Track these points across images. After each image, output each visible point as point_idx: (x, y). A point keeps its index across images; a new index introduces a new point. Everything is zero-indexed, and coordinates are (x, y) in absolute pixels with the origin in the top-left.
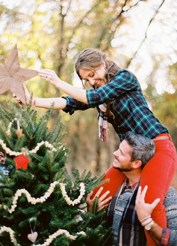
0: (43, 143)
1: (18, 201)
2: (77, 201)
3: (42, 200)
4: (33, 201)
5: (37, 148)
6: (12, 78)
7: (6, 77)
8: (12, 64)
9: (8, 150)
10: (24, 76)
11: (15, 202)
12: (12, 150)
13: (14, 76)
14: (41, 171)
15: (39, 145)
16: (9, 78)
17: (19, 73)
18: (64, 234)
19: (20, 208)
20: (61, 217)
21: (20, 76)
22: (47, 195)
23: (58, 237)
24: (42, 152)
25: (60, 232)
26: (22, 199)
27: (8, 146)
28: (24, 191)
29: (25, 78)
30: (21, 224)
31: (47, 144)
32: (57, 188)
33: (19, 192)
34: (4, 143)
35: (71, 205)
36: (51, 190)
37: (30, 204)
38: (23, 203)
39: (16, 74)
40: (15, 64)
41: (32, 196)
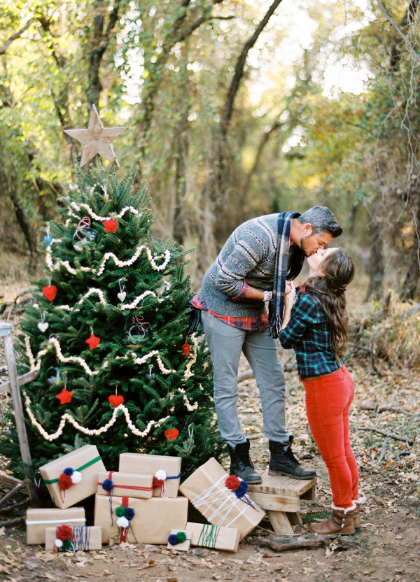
0: (127, 208)
1: (105, 264)
2: (162, 267)
3: (129, 263)
4: (121, 264)
5: (122, 213)
6: (97, 141)
7: (91, 141)
8: (94, 127)
9: (94, 216)
10: (109, 136)
11: (103, 265)
12: (98, 215)
13: (99, 139)
14: (127, 235)
15: (124, 210)
16: (94, 142)
17: (102, 135)
18: (151, 294)
19: (108, 271)
20: (147, 281)
22: (134, 259)
23: (145, 297)
24: (127, 217)
25: (147, 293)
26: (109, 263)
27: (93, 211)
28: (111, 254)
30: (110, 285)
31: (132, 210)
32: (144, 251)
33: (107, 256)
34: (90, 207)
35: (156, 270)
36: (138, 254)
37: (117, 267)
38: (110, 266)
39: (100, 136)
40: (96, 126)
41: (120, 260)
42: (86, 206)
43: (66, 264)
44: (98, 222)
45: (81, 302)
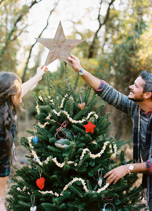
3: (99, 155)
4: (93, 156)
6: (60, 48)
7: (55, 48)
9: (71, 119)
10: (70, 45)
11: (81, 158)
12: (73, 119)
13: (61, 46)
15: (90, 114)
21: (66, 46)
22: (102, 152)
27: (71, 116)
28: (87, 150)
29: (70, 46)
36: (104, 148)
37: (91, 159)
38: (87, 159)
42: (66, 113)
43: (55, 160)
44: (74, 123)
45: (65, 188)
